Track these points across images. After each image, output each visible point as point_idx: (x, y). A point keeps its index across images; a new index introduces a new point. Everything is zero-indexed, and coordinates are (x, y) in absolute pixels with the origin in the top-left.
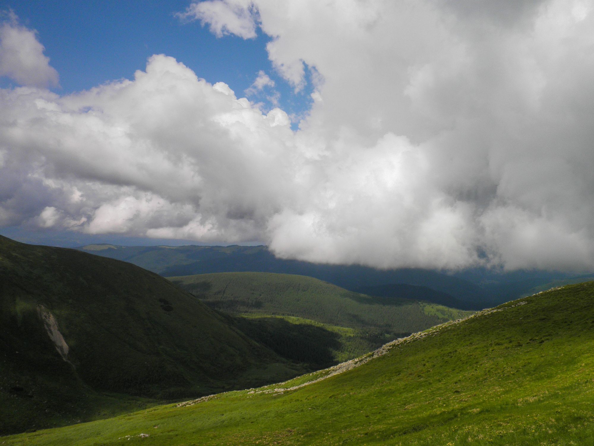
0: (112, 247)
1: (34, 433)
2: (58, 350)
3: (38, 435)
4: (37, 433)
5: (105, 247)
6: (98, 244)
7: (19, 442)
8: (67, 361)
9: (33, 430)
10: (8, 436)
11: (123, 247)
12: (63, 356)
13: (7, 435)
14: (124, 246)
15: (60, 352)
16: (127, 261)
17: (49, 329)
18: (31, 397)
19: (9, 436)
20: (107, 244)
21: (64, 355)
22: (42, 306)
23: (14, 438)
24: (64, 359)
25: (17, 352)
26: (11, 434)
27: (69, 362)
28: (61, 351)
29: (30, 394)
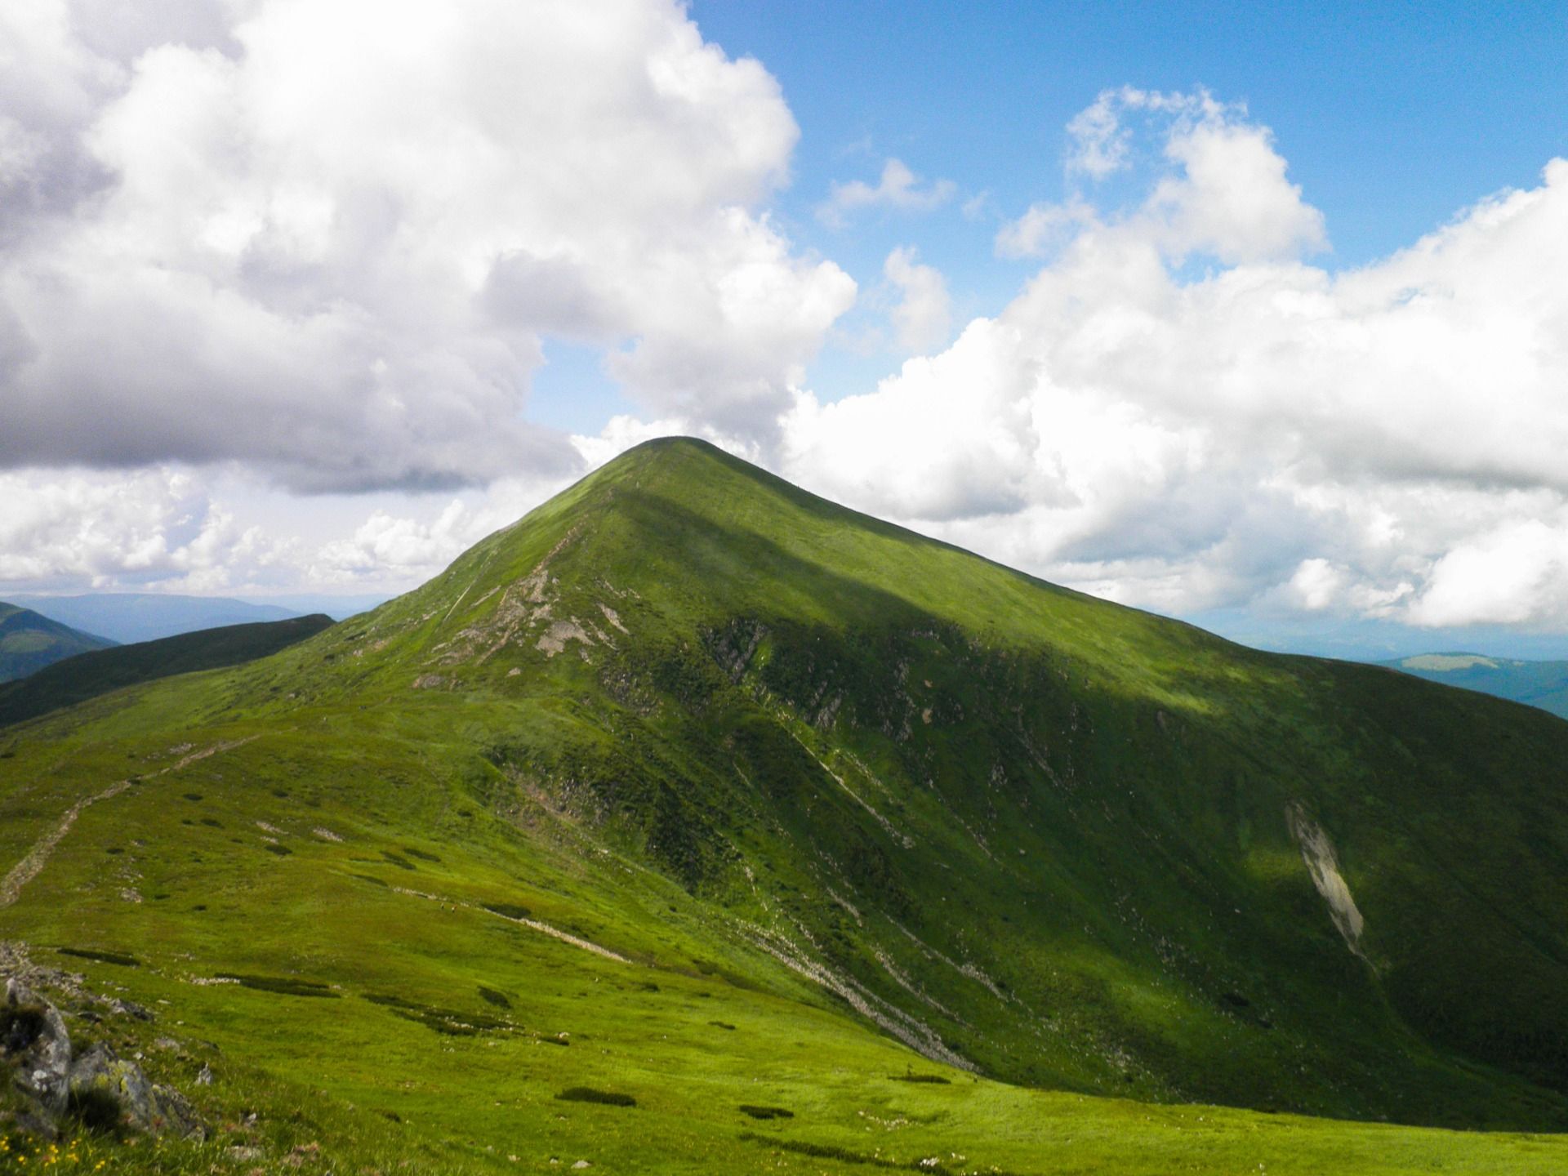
0: (1483, 661)
1: (1270, 1117)
2: (1337, 922)
3: (1280, 1123)
4: (1279, 1117)
5: (1465, 663)
6: (1443, 654)
7: (1237, 1127)
8: (1358, 953)
9: (1270, 1108)
10: (1211, 1107)
11: (1516, 663)
12: (1348, 940)
13: (1208, 1103)
14: (1520, 661)
15: (1341, 928)
16: (1529, 703)
17: (1315, 865)
18: (1267, 1026)
19: (1213, 1107)
20: (1470, 654)
21: (1352, 937)
22: (1298, 805)
23: (1226, 1115)
24: (1351, 948)
25: (1237, 911)
26: (1218, 1104)
27: (1364, 957)
28: (1344, 925)
29: (1264, 1019)
